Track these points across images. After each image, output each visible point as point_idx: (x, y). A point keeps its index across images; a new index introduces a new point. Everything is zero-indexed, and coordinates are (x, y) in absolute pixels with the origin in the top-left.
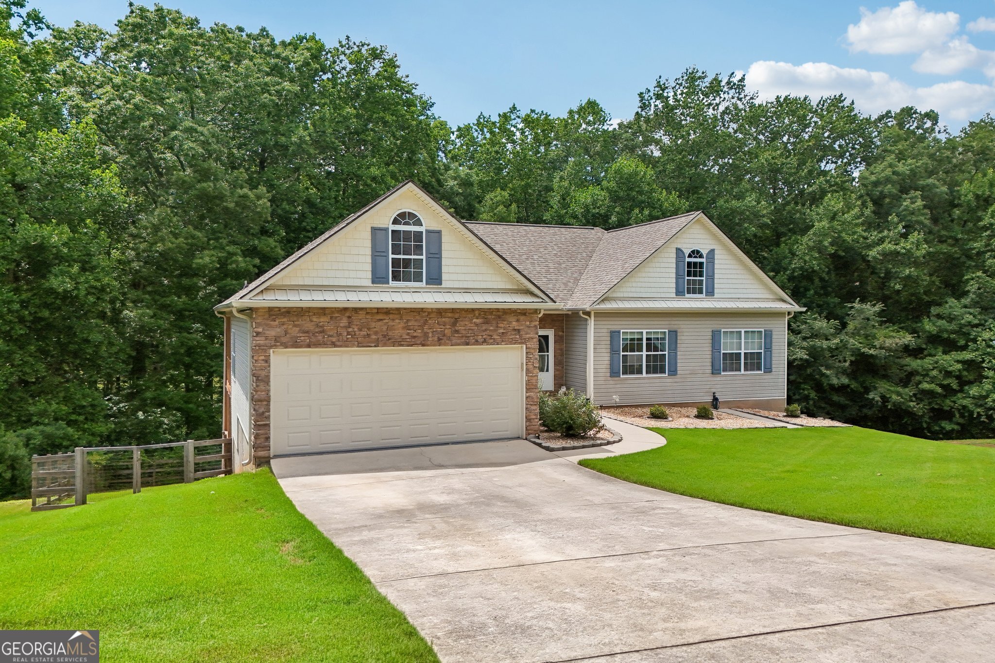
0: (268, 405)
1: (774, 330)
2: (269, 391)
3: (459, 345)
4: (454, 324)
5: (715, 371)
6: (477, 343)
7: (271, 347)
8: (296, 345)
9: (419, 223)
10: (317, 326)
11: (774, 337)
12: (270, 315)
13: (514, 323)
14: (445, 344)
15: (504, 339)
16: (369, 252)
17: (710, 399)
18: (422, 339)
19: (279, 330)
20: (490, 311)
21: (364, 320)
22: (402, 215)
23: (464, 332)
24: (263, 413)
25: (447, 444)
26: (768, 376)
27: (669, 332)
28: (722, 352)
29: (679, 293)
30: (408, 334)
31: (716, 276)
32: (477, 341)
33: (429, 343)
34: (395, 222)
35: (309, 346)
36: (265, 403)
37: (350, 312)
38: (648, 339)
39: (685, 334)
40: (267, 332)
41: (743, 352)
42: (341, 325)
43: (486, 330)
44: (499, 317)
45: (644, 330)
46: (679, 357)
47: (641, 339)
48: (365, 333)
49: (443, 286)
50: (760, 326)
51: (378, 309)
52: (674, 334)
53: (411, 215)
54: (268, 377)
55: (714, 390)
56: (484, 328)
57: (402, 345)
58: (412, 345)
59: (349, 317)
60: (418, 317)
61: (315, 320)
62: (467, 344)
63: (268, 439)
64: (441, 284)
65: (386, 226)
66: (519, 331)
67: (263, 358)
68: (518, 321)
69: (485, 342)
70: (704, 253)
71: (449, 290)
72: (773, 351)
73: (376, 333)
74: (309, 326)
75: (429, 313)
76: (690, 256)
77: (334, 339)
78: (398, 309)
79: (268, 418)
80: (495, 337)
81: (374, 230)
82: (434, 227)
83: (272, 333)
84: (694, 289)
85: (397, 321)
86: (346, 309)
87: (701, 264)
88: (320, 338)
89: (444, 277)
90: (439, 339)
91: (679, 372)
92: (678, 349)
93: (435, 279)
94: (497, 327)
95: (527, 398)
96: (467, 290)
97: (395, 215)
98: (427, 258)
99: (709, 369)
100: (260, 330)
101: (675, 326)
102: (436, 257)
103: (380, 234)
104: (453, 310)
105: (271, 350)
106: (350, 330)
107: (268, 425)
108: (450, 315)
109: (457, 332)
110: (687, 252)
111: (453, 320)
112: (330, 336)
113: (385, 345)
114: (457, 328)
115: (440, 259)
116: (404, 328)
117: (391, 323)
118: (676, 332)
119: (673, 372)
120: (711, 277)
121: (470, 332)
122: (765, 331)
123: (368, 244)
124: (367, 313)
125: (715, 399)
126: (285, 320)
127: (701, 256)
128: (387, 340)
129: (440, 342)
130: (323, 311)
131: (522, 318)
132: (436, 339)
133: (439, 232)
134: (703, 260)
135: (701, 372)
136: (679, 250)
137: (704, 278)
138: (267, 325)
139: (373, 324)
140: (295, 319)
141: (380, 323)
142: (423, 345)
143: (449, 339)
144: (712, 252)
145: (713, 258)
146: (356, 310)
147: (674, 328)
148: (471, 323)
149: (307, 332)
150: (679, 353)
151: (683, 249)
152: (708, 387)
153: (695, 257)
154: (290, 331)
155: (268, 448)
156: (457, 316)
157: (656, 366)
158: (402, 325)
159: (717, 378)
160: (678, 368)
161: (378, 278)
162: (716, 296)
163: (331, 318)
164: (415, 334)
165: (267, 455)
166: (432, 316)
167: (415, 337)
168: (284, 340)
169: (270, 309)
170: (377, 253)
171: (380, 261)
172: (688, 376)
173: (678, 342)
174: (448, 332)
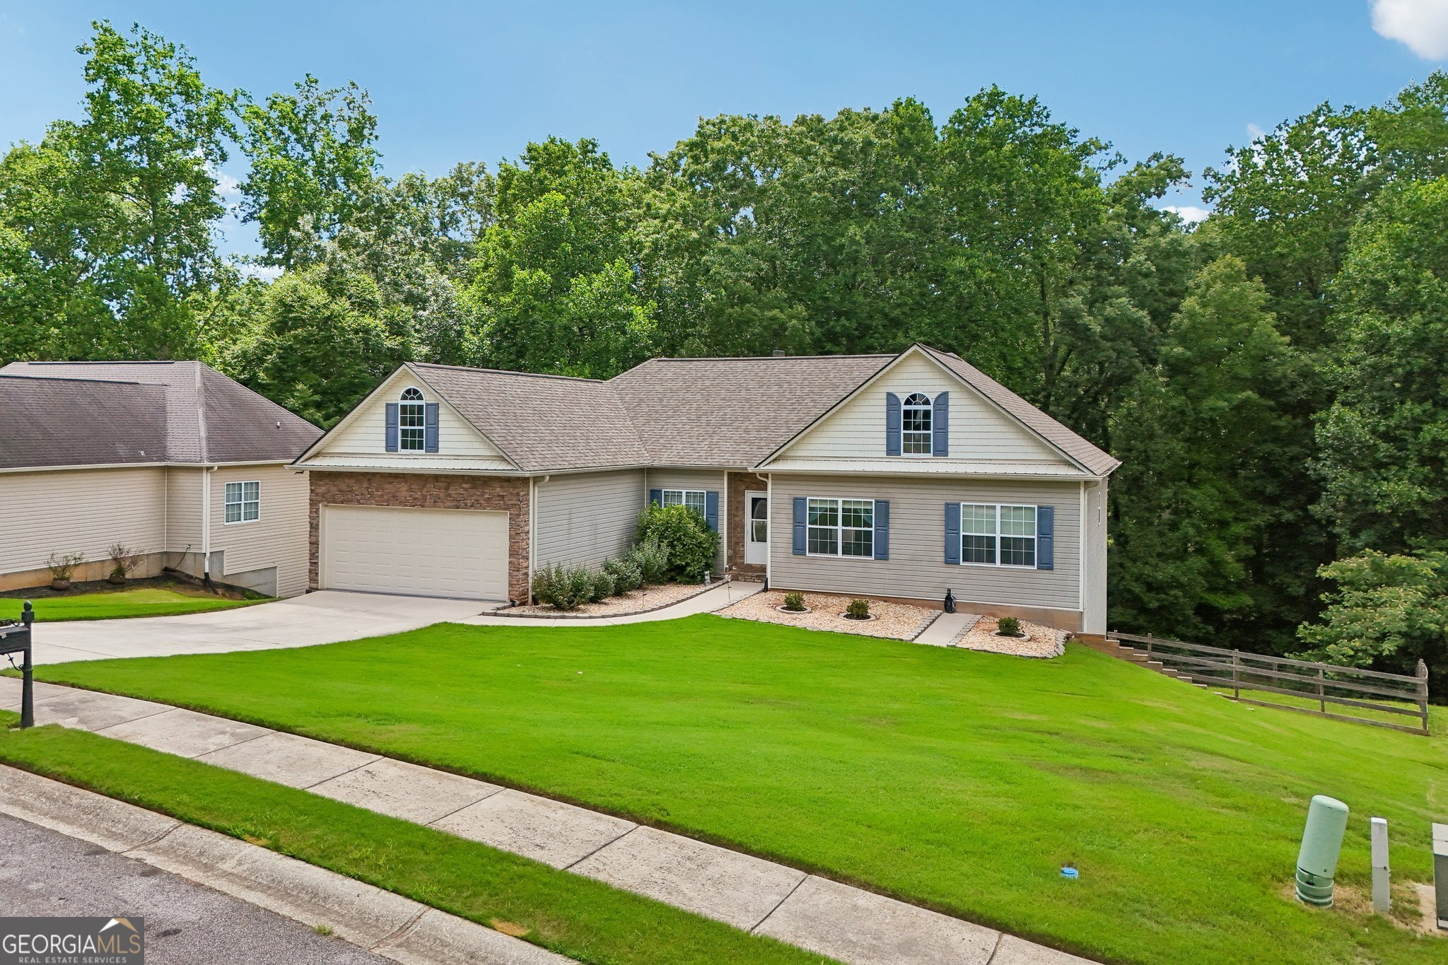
1: (1056, 506)
3: (451, 508)
5: (951, 560)
7: (319, 502)
8: (335, 501)
9: (420, 398)
10: (348, 486)
11: (1057, 515)
13: (498, 489)
14: (439, 507)
15: (490, 504)
16: (384, 425)
18: (422, 501)
19: (325, 489)
20: (477, 478)
21: (380, 483)
22: (408, 392)
23: (455, 496)
24: (314, 553)
26: (1046, 574)
27: (877, 502)
28: (962, 533)
29: (892, 450)
30: (411, 496)
31: (950, 429)
32: (466, 505)
33: (427, 505)
34: (404, 398)
35: (343, 503)
36: (315, 546)
37: (369, 476)
38: (845, 510)
39: (902, 506)
40: (317, 490)
41: (998, 536)
42: (364, 486)
43: (473, 495)
44: (485, 483)
45: (840, 499)
46: (891, 536)
47: (836, 510)
48: (380, 493)
49: (439, 453)
51: (389, 473)
52: (883, 505)
54: (317, 525)
55: (949, 586)
57: (407, 506)
58: (414, 506)
59: (369, 480)
60: (418, 481)
61: (346, 481)
62: (458, 507)
64: (437, 451)
65: (396, 402)
66: (502, 497)
67: (314, 510)
68: (501, 487)
69: (473, 506)
70: (932, 397)
71: (444, 457)
72: (1056, 538)
73: (388, 494)
74: (344, 487)
75: (427, 478)
76: (908, 403)
78: (404, 474)
80: (482, 502)
81: (388, 405)
82: (432, 400)
83: (320, 491)
85: (403, 484)
86: (366, 473)
87: (927, 412)
88: (350, 496)
89: (440, 445)
91: (891, 556)
92: (892, 526)
93: (433, 447)
94: (484, 492)
97: (403, 392)
98: (427, 428)
99: (941, 557)
100: (313, 488)
101: (887, 495)
102: (433, 427)
103: (393, 409)
104: (446, 476)
105: (321, 505)
106: (370, 491)
108: (443, 480)
109: (449, 495)
110: (903, 398)
111: (446, 485)
112: (356, 495)
113: (394, 505)
114: (449, 492)
115: (436, 429)
116: (408, 491)
117: (398, 486)
118: (887, 503)
119: (883, 555)
120: (943, 430)
121: (460, 496)
122: (1039, 508)
123: (383, 418)
124: (382, 477)
125: (949, 598)
126: (328, 480)
127: (926, 402)
128: (396, 500)
129: (435, 504)
130: (351, 474)
131: (505, 484)
132: (432, 501)
133: (436, 405)
134: (930, 407)
135: (927, 558)
136: (890, 396)
137: (931, 432)
138: (317, 484)
139: (387, 486)
140: (335, 480)
141: (391, 485)
142: (423, 507)
143: (443, 502)
144: (943, 398)
145: (945, 405)
146: (374, 474)
147: (884, 497)
148: (462, 488)
149: (342, 491)
150: (891, 531)
151: (897, 395)
152: (939, 580)
153: (917, 404)
154: (331, 490)
155: (317, 581)
156: (449, 481)
157: (859, 546)
158: (406, 487)
159: (954, 570)
160: (890, 551)
161: (391, 447)
162: (950, 455)
163: (358, 481)
164: (416, 497)
165: (316, 587)
166: (429, 480)
168: (327, 496)
169: (319, 472)
170: (390, 426)
171: (392, 431)
172: (907, 563)
173: (891, 516)
174: (442, 495)
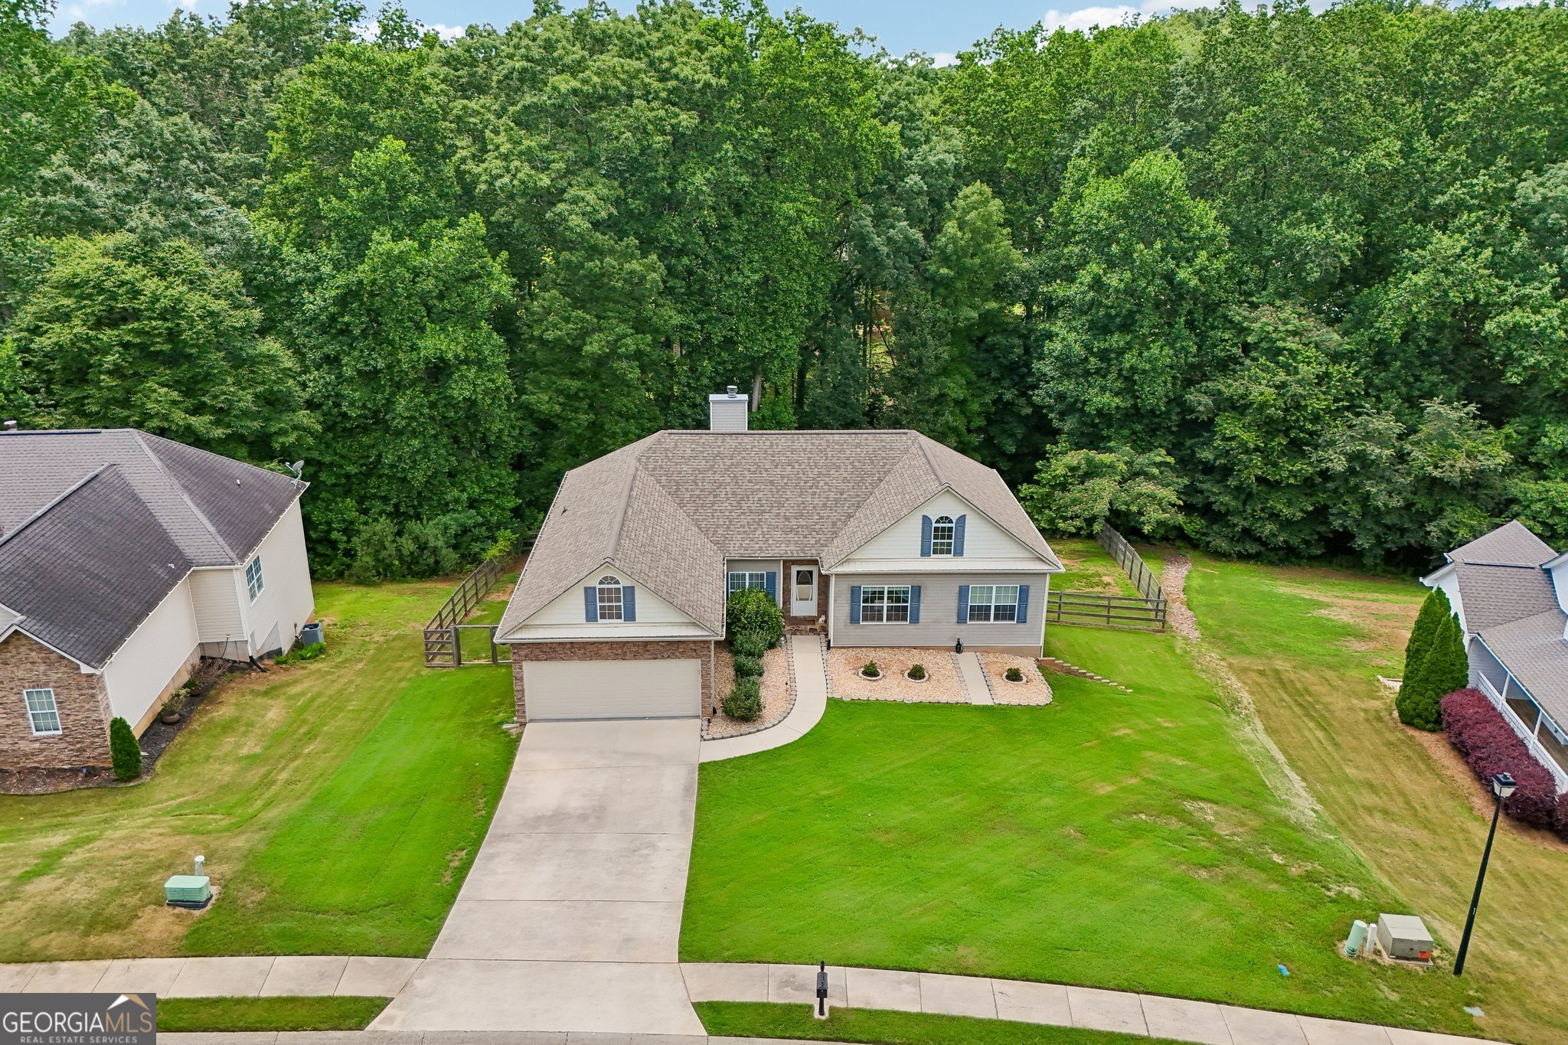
1: (1032, 585)
2: (523, 685)
3: (650, 658)
4: (646, 646)
5: (961, 620)
6: (663, 657)
7: (522, 661)
8: (538, 660)
9: (617, 582)
10: (551, 648)
11: (1032, 592)
13: (691, 645)
14: (640, 658)
16: (583, 602)
17: (954, 644)
18: (622, 656)
19: (527, 651)
22: (606, 578)
23: (653, 651)
24: (520, 698)
26: (1022, 626)
27: (913, 587)
28: (970, 604)
29: (925, 553)
30: (612, 653)
31: (966, 539)
33: (627, 658)
34: (601, 583)
35: (547, 659)
36: (521, 692)
37: (570, 643)
38: (889, 593)
39: (930, 589)
41: (993, 604)
42: (567, 648)
43: (669, 650)
45: (888, 585)
46: (921, 608)
47: (881, 593)
50: (1014, 583)
52: (917, 588)
53: (612, 578)
54: (521, 677)
55: (959, 636)
57: (609, 659)
58: (615, 659)
62: (655, 658)
63: (524, 712)
64: (635, 621)
65: (594, 586)
66: (695, 650)
67: (518, 666)
69: (669, 657)
70: (954, 519)
71: (641, 628)
72: (1031, 603)
73: (590, 652)
74: (546, 649)
76: (938, 522)
77: (562, 656)
78: (602, 641)
80: (677, 654)
81: (586, 589)
82: (629, 585)
84: (942, 550)
85: (604, 645)
87: (950, 529)
88: (553, 655)
89: (637, 616)
90: (636, 656)
91: (922, 620)
92: (922, 601)
93: (631, 617)
94: (678, 647)
95: (703, 694)
97: (600, 579)
98: (624, 604)
99: (955, 619)
101: (919, 584)
103: (590, 592)
106: (573, 650)
107: (524, 705)
110: (935, 519)
112: (559, 654)
113: (597, 659)
114: (647, 649)
115: (633, 604)
116: (609, 649)
118: (920, 587)
119: (915, 620)
120: (961, 540)
121: (658, 651)
122: (1021, 588)
123: (582, 597)
125: (959, 645)
127: (950, 522)
128: (598, 656)
132: (632, 656)
133: (632, 587)
134: (953, 525)
135: (945, 620)
136: (925, 518)
137: (952, 541)
139: (588, 647)
141: (593, 646)
142: (623, 659)
143: (642, 656)
144: (962, 519)
145: (964, 524)
148: (658, 645)
149: (545, 652)
150: (921, 605)
151: (930, 516)
152: (952, 633)
153: (944, 522)
154: (534, 652)
155: (525, 717)
157: (898, 614)
159: (963, 627)
160: (921, 617)
161: (590, 618)
162: (965, 556)
164: (617, 653)
165: (525, 721)
167: (617, 656)
168: (531, 658)
170: (589, 603)
171: (592, 607)
172: (932, 624)
173: (922, 595)
174: (641, 651)
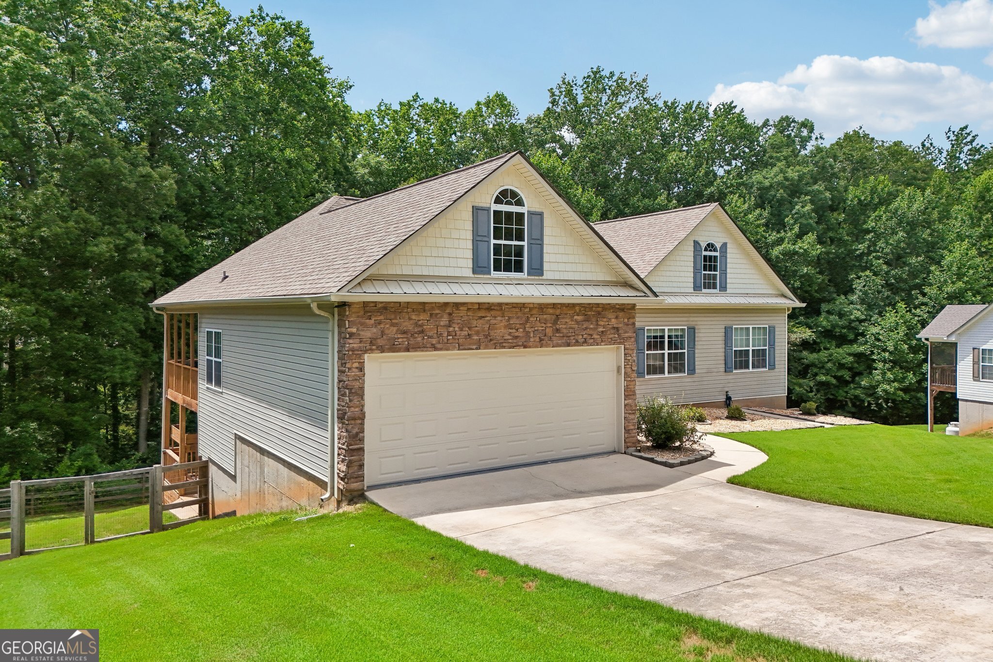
0: (362, 424)
1: (777, 326)
2: (363, 406)
3: (560, 346)
4: (555, 322)
5: (727, 370)
6: (577, 343)
7: (366, 351)
8: (393, 348)
9: (520, 203)
10: (416, 325)
11: (777, 333)
12: (366, 312)
13: (613, 320)
14: (547, 346)
15: (603, 338)
16: (469, 236)
17: (723, 398)
18: (523, 340)
19: (375, 330)
20: (590, 306)
21: (465, 318)
22: (504, 193)
23: (565, 331)
24: (357, 434)
25: (545, 462)
26: (772, 373)
27: (688, 328)
28: (734, 349)
29: (697, 287)
30: (510, 334)
31: (728, 271)
32: (577, 341)
33: (531, 344)
34: (498, 201)
35: (407, 350)
36: (359, 421)
37: (451, 308)
38: (669, 337)
39: (702, 331)
40: (362, 333)
41: (751, 348)
42: (442, 323)
43: (586, 328)
44: (599, 313)
45: (667, 327)
46: (696, 355)
47: (662, 337)
48: (466, 333)
49: (544, 277)
50: (764, 322)
51: (479, 304)
52: (692, 330)
53: (514, 194)
54: (362, 388)
55: (727, 389)
56: (585, 326)
57: (504, 347)
58: (513, 347)
59: (450, 314)
60: (520, 314)
61: (414, 317)
62: (569, 345)
63: (361, 466)
64: (542, 275)
65: (488, 205)
66: (617, 329)
67: (356, 365)
68: (617, 318)
69: (585, 342)
70: (718, 246)
71: (552, 283)
72: (776, 348)
73: (477, 333)
74: (407, 325)
75: (531, 309)
76: (706, 250)
77: (434, 341)
78: (500, 305)
79: (362, 440)
80: (595, 336)
81: (475, 210)
82: (536, 208)
83: (367, 334)
84: (710, 284)
85: (499, 318)
86: (446, 304)
87: (715, 257)
88: (419, 339)
89: (546, 266)
90: (541, 340)
91: (697, 371)
92: (696, 347)
93: (537, 270)
94: (597, 325)
95: (625, 405)
96: (568, 283)
97: (497, 193)
98: (529, 244)
99: (722, 367)
100: (354, 330)
101: (694, 323)
102: (538, 243)
103: (482, 216)
104: (554, 306)
105: (366, 356)
106: (451, 329)
107: (362, 450)
108: (551, 311)
109: (558, 330)
110: (704, 245)
111: (554, 317)
112: (430, 337)
113: (486, 347)
114: (558, 326)
115: (541, 245)
116: (505, 327)
117: (493, 322)
118: (694, 329)
119: (692, 371)
120: (724, 273)
121: (571, 330)
122: (769, 327)
123: (469, 226)
124: (469, 309)
125: (729, 398)
126: (382, 317)
127: (715, 250)
128: (489, 341)
129: (541, 343)
130: (423, 307)
131: (621, 314)
132: (537, 339)
133: (541, 214)
134: (717, 254)
135: (715, 370)
136: (696, 243)
137: (718, 273)
138: (362, 324)
139: (475, 323)
140: (393, 317)
141: (481, 321)
142: (525, 347)
143: (550, 339)
144: (725, 245)
145: (726, 252)
146: (457, 305)
147: (692, 324)
148: (572, 321)
149: (405, 332)
150: (696, 351)
151: (700, 242)
152: (721, 386)
153: (710, 251)
154: (387, 332)
155: (361, 478)
156: (558, 312)
157: (677, 364)
158: (504, 323)
159: (730, 377)
160: (697, 367)
161: (478, 268)
162: (729, 291)
163: (431, 315)
164: (517, 334)
165: (360, 487)
166: (534, 312)
167: (516, 337)
168: (380, 342)
169: (365, 304)
170: (478, 239)
171: (482, 246)
172: (705, 375)
173: (696, 339)
174: (549, 331)
